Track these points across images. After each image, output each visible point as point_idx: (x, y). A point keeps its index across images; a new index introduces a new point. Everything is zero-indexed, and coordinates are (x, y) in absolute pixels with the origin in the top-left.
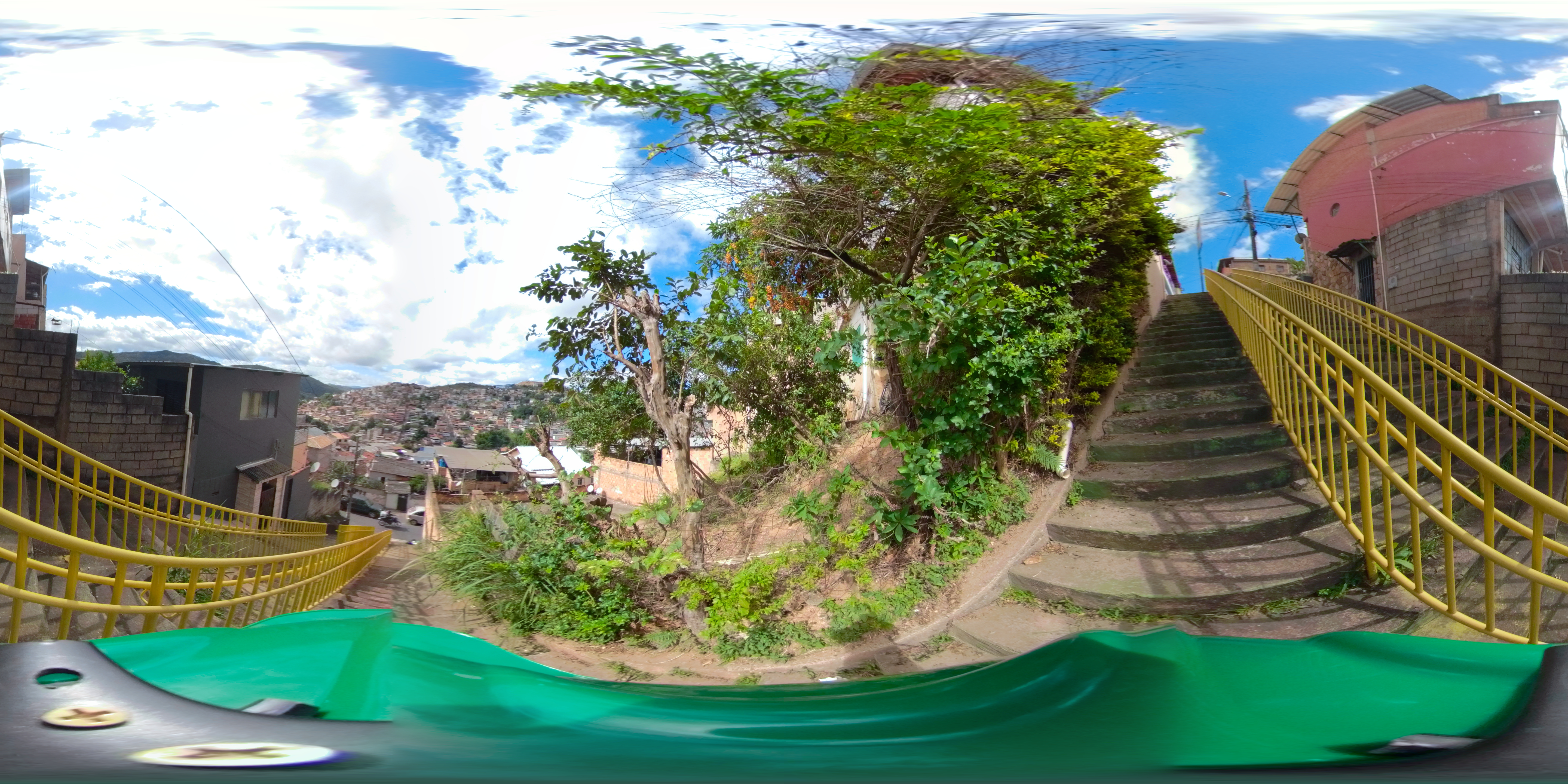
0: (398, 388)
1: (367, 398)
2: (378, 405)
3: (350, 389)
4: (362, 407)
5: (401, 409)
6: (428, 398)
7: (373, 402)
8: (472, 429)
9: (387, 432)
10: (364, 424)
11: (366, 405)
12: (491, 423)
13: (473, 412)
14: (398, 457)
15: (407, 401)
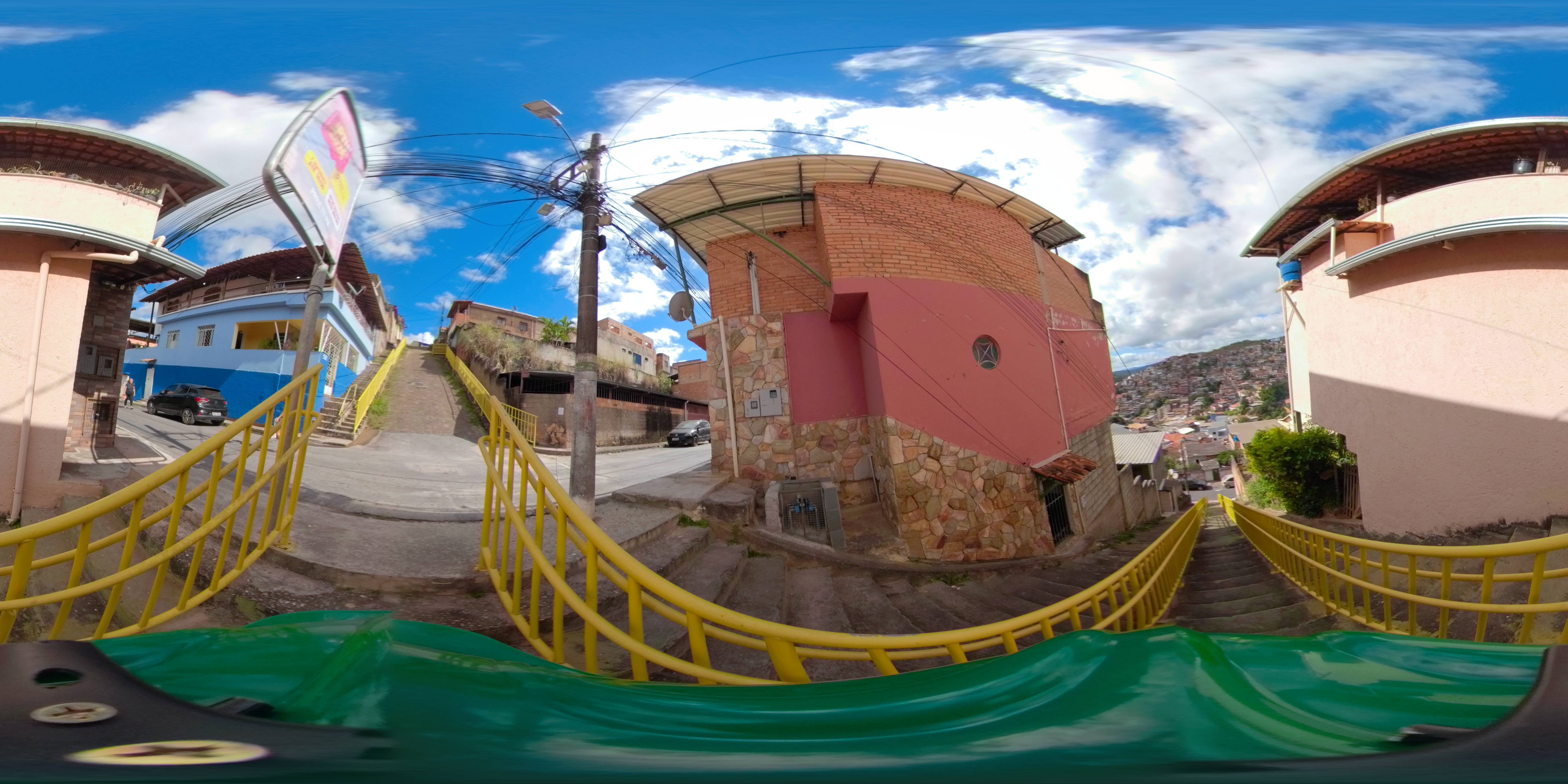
0: (1176, 362)
1: (1148, 379)
2: (1160, 383)
3: (1129, 372)
4: (1146, 388)
5: (1184, 382)
6: (1207, 365)
7: (1155, 380)
8: (1255, 386)
9: (1175, 407)
10: (1152, 405)
11: (1149, 385)
12: (1272, 377)
13: (1253, 370)
14: (1191, 430)
15: (1187, 373)
